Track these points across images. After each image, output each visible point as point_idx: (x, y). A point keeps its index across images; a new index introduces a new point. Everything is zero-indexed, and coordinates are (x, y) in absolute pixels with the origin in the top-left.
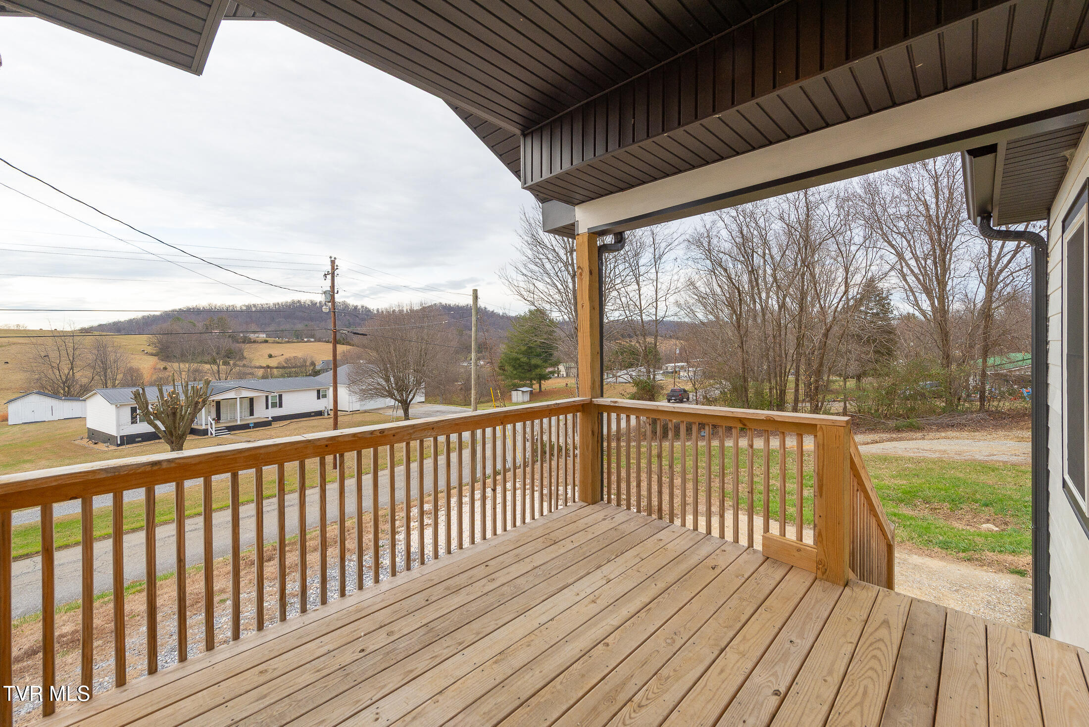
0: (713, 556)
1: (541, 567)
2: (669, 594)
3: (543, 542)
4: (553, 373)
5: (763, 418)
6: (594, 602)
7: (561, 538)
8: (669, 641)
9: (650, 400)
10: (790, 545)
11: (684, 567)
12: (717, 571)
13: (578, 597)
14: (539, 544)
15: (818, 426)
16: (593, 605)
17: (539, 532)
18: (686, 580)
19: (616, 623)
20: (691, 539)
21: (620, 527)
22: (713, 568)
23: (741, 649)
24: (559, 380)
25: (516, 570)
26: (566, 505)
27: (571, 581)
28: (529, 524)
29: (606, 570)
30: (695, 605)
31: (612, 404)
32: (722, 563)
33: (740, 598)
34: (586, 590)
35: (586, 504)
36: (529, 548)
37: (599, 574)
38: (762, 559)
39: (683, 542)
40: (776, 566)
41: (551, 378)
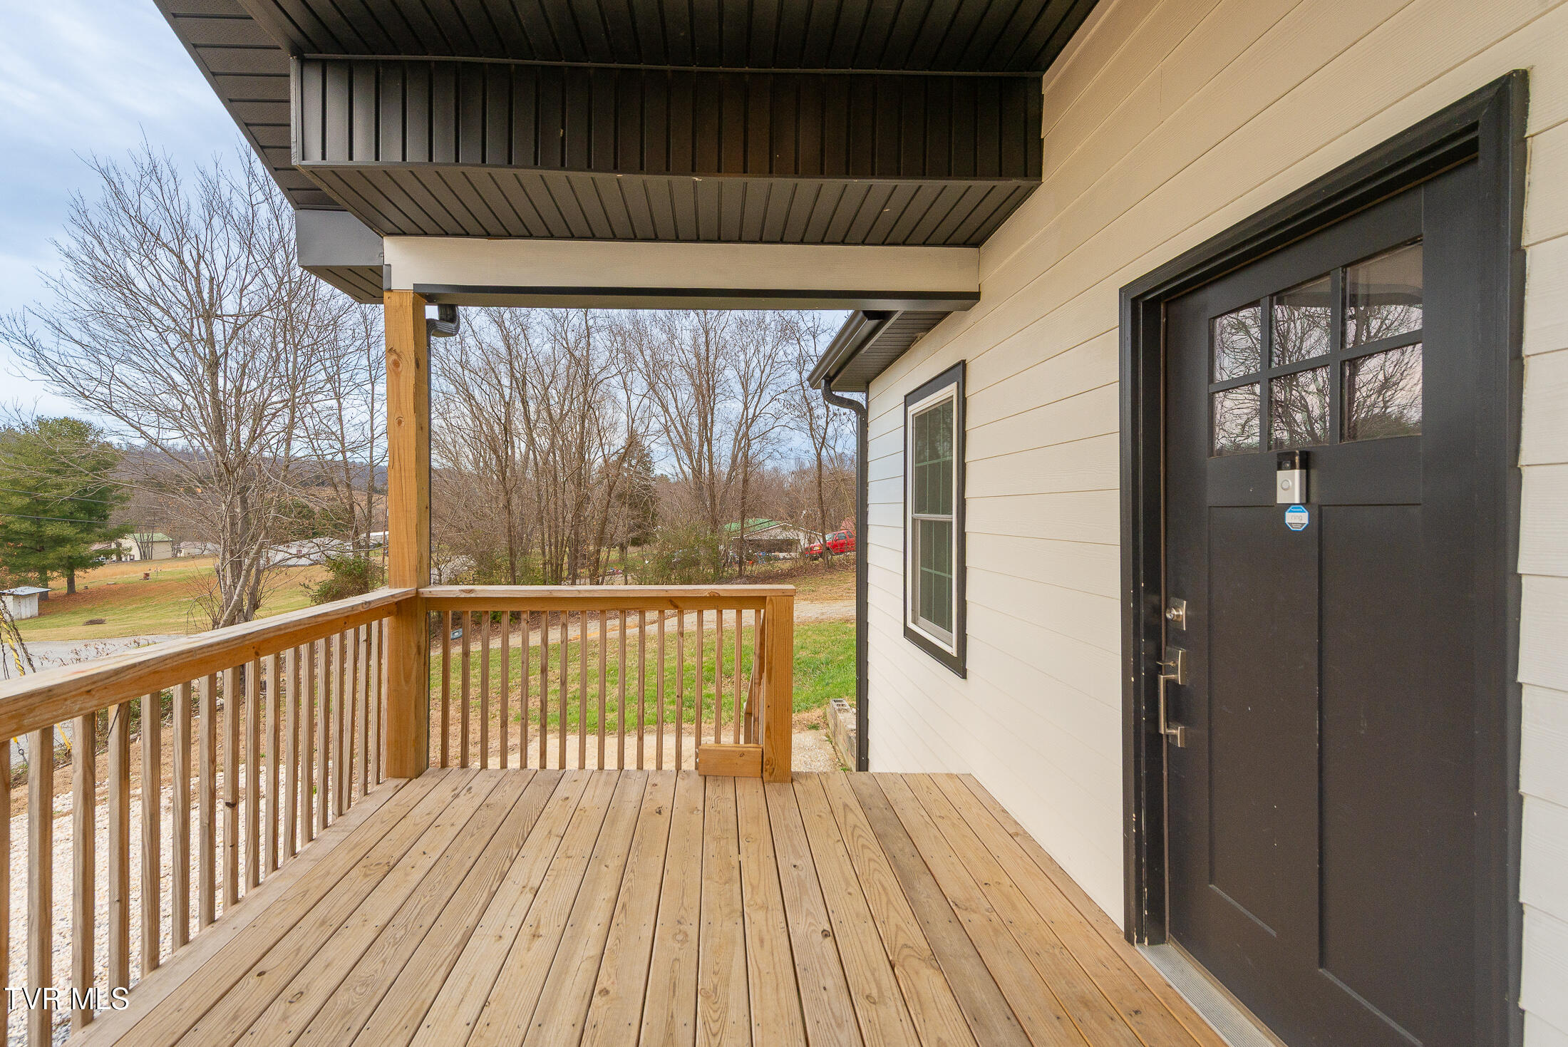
0: (647, 797)
1: (395, 922)
2: (633, 871)
3: (366, 875)
4: (107, 554)
5: (706, 594)
6: (535, 936)
7: (397, 855)
8: (680, 937)
9: (361, 592)
10: (730, 751)
11: (624, 824)
12: (666, 813)
13: (502, 941)
14: (358, 882)
15: (768, 598)
16: (539, 942)
17: (343, 860)
18: (639, 844)
19: (594, 951)
20: (606, 783)
21: (491, 800)
22: (660, 813)
23: (759, 901)
24: (122, 568)
25: (343, 951)
26: (366, 794)
27: (471, 921)
28: (307, 852)
29: (519, 873)
30: (673, 874)
31: (463, 595)
32: (663, 799)
33: (715, 838)
34: (509, 923)
35: (404, 781)
36: (341, 900)
37: (510, 890)
38: (701, 780)
39: (598, 792)
40: (719, 782)
41: (101, 564)
